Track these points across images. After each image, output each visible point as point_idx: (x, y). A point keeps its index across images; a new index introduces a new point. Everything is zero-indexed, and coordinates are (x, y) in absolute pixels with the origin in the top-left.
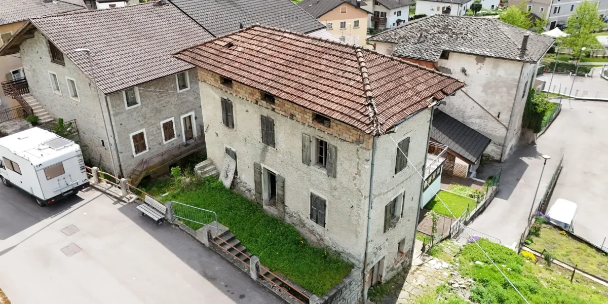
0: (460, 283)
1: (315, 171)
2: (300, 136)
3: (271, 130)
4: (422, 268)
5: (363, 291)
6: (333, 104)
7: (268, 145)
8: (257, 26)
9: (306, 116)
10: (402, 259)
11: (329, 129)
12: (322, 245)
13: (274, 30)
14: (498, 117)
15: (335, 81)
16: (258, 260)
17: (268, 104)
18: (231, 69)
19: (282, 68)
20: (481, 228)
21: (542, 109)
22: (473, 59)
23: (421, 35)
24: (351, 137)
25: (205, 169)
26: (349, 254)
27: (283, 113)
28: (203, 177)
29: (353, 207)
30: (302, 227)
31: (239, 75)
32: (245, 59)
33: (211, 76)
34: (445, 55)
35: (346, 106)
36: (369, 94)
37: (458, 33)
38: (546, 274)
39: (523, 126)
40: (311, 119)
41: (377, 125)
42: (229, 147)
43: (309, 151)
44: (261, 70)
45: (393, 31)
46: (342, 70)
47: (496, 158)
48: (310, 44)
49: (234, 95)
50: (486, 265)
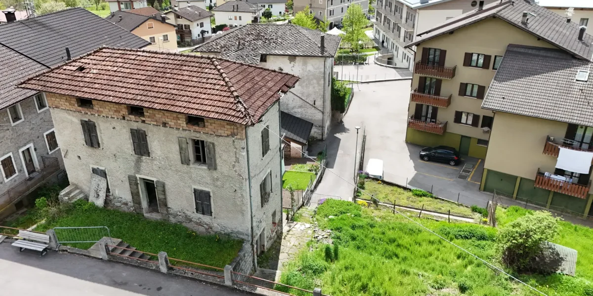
0: (323, 234)
1: (195, 168)
2: (175, 140)
3: (144, 141)
4: (291, 232)
5: (254, 262)
6: (206, 106)
7: (142, 155)
8: (105, 48)
9: (179, 122)
10: (275, 229)
11: (204, 129)
12: (212, 232)
13: (124, 50)
14: (314, 104)
15: (202, 88)
16: (166, 254)
17: (137, 117)
18: (92, 91)
19: (146, 83)
20: (324, 191)
21: (343, 93)
22: (286, 59)
23: (239, 43)
24: (226, 132)
25: (70, 194)
26: (238, 232)
27: (155, 123)
28: (72, 202)
29: (236, 190)
30: (189, 222)
31: (103, 95)
32: (104, 80)
33: (64, 101)
34: (263, 58)
35: (219, 107)
36: (235, 94)
37: (270, 38)
38: (376, 213)
39: (332, 109)
40: (185, 123)
41: (250, 117)
42: (95, 167)
43: (187, 152)
44: (126, 88)
45: (213, 41)
46: (205, 78)
47: (318, 138)
48: (166, 59)
49: (96, 115)
50: (336, 217)
